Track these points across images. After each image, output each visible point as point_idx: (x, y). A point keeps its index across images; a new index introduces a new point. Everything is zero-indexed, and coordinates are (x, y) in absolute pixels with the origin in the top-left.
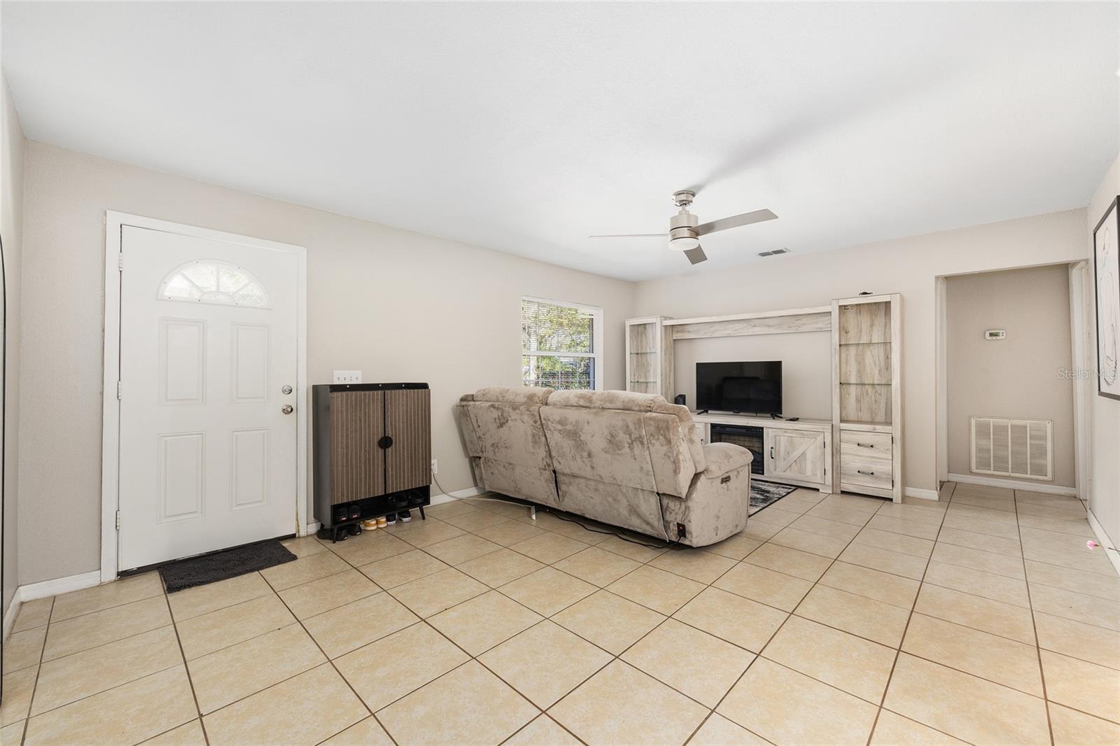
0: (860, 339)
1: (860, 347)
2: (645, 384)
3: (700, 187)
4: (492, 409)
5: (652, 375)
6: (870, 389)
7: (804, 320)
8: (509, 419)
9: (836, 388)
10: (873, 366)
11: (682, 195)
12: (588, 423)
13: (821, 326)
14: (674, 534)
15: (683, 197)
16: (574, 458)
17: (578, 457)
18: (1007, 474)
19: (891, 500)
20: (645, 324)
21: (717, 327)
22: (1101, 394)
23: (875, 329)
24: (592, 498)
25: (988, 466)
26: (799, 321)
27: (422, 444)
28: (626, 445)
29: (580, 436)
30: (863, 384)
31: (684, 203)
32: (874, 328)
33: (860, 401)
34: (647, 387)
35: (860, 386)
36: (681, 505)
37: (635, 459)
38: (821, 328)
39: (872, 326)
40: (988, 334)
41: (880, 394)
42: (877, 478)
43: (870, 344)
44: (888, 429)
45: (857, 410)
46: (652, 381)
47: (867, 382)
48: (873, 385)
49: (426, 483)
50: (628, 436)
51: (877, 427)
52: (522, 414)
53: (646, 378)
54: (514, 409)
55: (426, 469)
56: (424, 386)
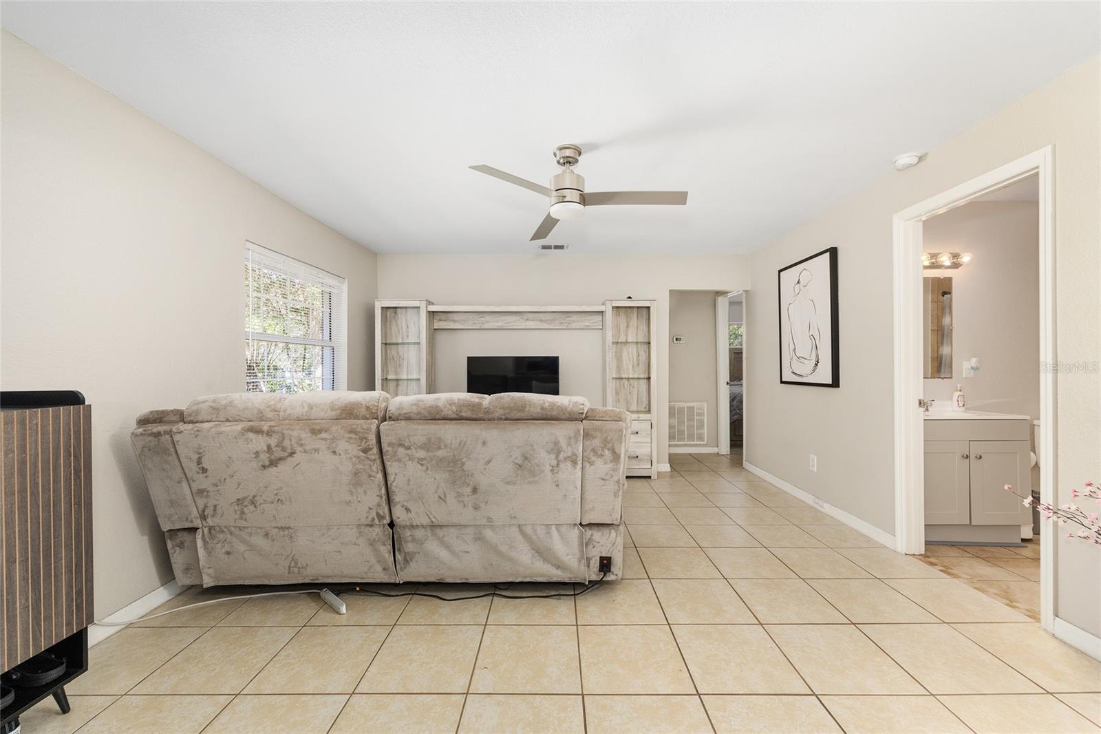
0: (619, 338)
1: (619, 345)
2: (395, 383)
3: (593, 147)
4: (251, 435)
5: (405, 369)
6: (626, 382)
7: (575, 317)
8: (299, 449)
9: (609, 381)
10: (628, 362)
11: (568, 150)
12: (484, 443)
13: (587, 324)
14: (594, 572)
15: (568, 153)
16: (442, 499)
17: (451, 498)
18: (684, 443)
19: (650, 477)
20: (396, 308)
21: (488, 318)
22: (782, 382)
23: (631, 330)
24: (467, 552)
25: (683, 439)
26: (570, 318)
27: (69, 538)
28: (548, 468)
29: (463, 464)
30: (621, 378)
31: (569, 162)
32: (629, 328)
33: (619, 394)
34: (397, 385)
35: (618, 381)
36: (610, 533)
37: (557, 485)
38: (588, 326)
39: (628, 327)
40: (675, 339)
41: (633, 387)
42: (640, 460)
43: (626, 343)
44: (648, 416)
45: (616, 402)
46: (405, 377)
47: (624, 376)
48: (628, 379)
49: (80, 622)
50: (553, 456)
51: (641, 415)
52: (334, 439)
53: (396, 374)
54: (314, 432)
55: (79, 593)
56: (72, 399)
